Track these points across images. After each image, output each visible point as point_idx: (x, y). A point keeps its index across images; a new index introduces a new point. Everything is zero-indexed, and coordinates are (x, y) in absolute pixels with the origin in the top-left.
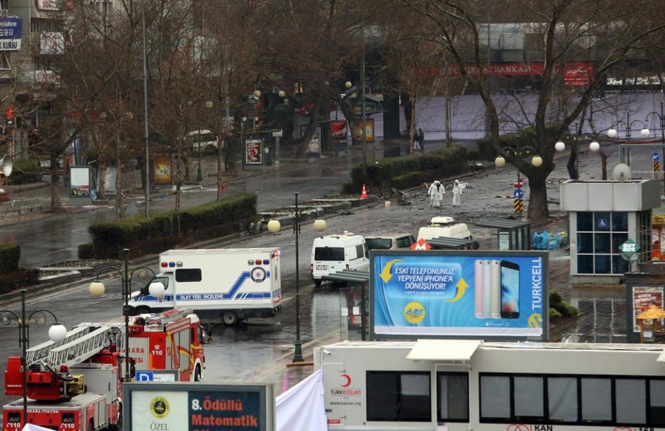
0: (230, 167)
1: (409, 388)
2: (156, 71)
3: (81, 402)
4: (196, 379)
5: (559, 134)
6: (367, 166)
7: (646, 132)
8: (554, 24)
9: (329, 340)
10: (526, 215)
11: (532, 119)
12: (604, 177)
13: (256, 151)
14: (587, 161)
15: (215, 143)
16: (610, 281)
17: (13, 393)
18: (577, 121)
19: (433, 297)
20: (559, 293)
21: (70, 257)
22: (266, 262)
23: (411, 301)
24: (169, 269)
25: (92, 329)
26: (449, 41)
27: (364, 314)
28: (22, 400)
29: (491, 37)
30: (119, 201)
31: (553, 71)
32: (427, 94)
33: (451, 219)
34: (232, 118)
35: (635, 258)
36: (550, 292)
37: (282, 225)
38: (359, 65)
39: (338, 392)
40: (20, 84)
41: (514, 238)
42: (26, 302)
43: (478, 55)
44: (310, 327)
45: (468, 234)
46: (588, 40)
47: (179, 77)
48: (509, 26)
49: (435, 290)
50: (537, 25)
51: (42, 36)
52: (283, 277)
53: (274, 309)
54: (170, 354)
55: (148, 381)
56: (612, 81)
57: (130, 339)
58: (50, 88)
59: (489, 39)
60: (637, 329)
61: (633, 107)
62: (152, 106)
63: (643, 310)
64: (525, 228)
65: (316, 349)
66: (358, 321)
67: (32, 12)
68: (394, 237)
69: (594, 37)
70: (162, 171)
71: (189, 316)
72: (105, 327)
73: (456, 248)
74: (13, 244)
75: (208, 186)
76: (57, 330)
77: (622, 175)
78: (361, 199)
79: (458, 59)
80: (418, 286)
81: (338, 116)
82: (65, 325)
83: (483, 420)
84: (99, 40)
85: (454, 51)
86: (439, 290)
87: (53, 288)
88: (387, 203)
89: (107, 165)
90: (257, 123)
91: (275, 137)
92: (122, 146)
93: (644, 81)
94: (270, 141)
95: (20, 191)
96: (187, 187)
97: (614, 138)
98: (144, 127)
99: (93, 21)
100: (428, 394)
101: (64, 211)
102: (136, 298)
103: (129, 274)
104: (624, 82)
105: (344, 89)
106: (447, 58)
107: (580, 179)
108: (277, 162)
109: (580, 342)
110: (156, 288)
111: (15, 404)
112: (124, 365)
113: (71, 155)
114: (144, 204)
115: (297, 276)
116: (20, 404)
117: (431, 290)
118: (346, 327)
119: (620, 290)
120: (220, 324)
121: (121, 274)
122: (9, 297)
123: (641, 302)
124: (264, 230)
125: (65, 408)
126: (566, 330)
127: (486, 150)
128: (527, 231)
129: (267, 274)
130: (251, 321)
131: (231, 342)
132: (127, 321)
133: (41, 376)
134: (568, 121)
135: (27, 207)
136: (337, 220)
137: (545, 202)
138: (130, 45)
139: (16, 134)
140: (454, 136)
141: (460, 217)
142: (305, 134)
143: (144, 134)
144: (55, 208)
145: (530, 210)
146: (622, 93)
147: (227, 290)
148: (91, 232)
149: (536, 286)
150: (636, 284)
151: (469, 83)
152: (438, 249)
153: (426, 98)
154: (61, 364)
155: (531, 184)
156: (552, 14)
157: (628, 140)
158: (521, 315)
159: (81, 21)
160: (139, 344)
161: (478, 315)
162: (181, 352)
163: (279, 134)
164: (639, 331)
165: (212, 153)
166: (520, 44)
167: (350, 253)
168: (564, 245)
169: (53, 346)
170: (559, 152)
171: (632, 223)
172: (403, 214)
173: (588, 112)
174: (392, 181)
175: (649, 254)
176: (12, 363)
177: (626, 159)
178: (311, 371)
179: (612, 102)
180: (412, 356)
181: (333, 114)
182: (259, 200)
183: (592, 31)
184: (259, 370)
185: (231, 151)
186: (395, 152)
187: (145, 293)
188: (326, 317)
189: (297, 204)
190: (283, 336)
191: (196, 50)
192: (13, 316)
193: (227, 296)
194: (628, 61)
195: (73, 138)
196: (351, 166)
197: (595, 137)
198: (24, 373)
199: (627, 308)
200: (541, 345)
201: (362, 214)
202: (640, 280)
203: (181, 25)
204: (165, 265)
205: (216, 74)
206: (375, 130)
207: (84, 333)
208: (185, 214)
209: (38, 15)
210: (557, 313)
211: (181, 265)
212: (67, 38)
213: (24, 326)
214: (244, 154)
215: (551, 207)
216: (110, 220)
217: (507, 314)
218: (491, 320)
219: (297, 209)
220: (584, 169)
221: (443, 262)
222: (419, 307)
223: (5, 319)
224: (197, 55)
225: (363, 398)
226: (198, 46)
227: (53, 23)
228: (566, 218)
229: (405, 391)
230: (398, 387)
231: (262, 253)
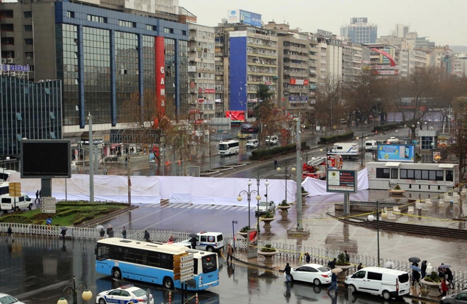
0: (348, 127)
2: (334, 107)
3: (318, 172)
5: (418, 120)
6: (377, 127)
7: (437, 120)
8: (417, 98)
9: (369, 162)
10: (411, 137)
11: (412, 117)
12: (428, 129)
14: (424, 126)
15: (346, 122)
16: (429, 151)
17: (304, 170)
18: (422, 118)
19: (391, 153)
20: (418, 153)
21: (316, 144)
22: (356, 146)
23: (386, 154)
24: (336, 147)
26: (395, 101)
27: (376, 156)
29: (404, 100)
30: (326, 134)
31: (417, 108)
34: (349, 117)
35: (434, 146)
36: (416, 152)
37: (359, 138)
38: (376, 106)
39: (370, 172)
40: (307, 110)
41: (408, 141)
42: (307, 153)
43: (401, 104)
44: (365, 159)
45: (398, 141)
46: (425, 101)
47: (338, 108)
48: (408, 98)
50: (414, 98)
51: (311, 100)
52: (359, 149)
53: (357, 155)
54: (336, 164)
55: (331, 169)
56: (430, 110)
57: (328, 160)
58: (313, 110)
60: (434, 160)
61: (434, 115)
62: (333, 114)
63: (435, 157)
65: (366, 163)
66: (375, 158)
68: (382, 141)
70: (335, 127)
71: (340, 156)
72: (323, 158)
73: (396, 143)
74: (304, 141)
75: (344, 130)
76: (313, 158)
77: (432, 129)
78: (376, 133)
79: (397, 105)
80: (387, 151)
82: (315, 157)
83: (401, 178)
84: (323, 101)
85: (396, 103)
87: (312, 150)
88: (381, 134)
89: (324, 126)
90: (354, 118)
92: (327, 122)
93: (436, 110)
95: (306, 131)
96: (340, 130)
97: (430, 121)
98: (331, 118)
99: (322, 97)
100: (389, 173)
101: (315, 135)
102: (329, 152)
103: (328, 147)
104: (432, 110)
105: (372, 111)
106: (394, 105)
107: (422, 130)
109: (422, 163)
110: (333, 150)
111: (305, 172)
112: (326, 166)
113: (316, 124)
114: (331, 134)
115: (362, 149)
118: (372, 159)
119: (431, 153)
120: (346, 158)
121: (326, 147)
122: (304, 152)
123: (435, 155)
124: (355, 139)
125: (315, 173)
126: (419, 161)
127: (403, 124)
128: (411, 140)
129: (356, 148)
130: (352, 157)
131: (348, 162)
132: (327, 157)
133: (310, 167)
134: (420, 118)
135: (308, 134)
136: (370, 137)
137: (415, 134)
138: (329, 102)
139: (306, 120)
140: (396, 120)
141: (396, 137)
142: (364, 120)
143: (331, 120)
144: (313, 134)
146: (432, 112)
147: (347, 151)
148: (320, 139)
149: (413, 151)
151: (399, 110)
152: (392, 143)
153: (390, 113)
154: (314, 165)
155: (412, 131)
156: (417, 96)
157: (433, 122)
158: (409, 157)
159: (319, 97)
160: (330, 161)
162: (338, 163)
163: (359, 120)
165: (345, 124)
166: (410, 102)
167: (373, 144)
168: (419, 143)
169: (312, 161)
170: (418, 124)
171: (434, 139)
172: (385, 136)
173: (425, 116)
174: (382, 130)
175: (437, 145)
176: (304, 165)
177: (432, 126)
178: (365, 168)
179: (430, 114)
180: (386, 165)
181: (370, 116)
182: (354, 133)
183: (425, 99)
184: (354, 167)
185: (349, 123)
186: (383, 124)
187: (331, 151)
190: (359, 160)
192: (305, 155)
193: (348, 152)
194: (433, 105)
195: (317, 120)
196: (374, 126)
197: (426, 121)
198: (307, 167)
199: (432, 156)
200: (413, 163)
201: (375, 136)
202: (435, 150)
203: (339, 98)
205: (346, 108)
206: (379, 119)
207: (319, 159)
208: (339, 136)
209: (310, 96)
210: (417, 157)
211: (338, 146)
212: (316, 101)
213: (307, 157)
214: (351, 124)
215: (416, 135)
216: (324, 137)
217: (406, 157)
218: (403, 158)
219: (362, 135)
220: (423, 128)
221: (393, 146)
222: (388, 155)
224: (342, 104)
225: (376, 173)
226: (343, 102)
227: (313, 98)
228: (419, 138)
229: (384, 172)
230: (383, 171)
231: (355, 144)
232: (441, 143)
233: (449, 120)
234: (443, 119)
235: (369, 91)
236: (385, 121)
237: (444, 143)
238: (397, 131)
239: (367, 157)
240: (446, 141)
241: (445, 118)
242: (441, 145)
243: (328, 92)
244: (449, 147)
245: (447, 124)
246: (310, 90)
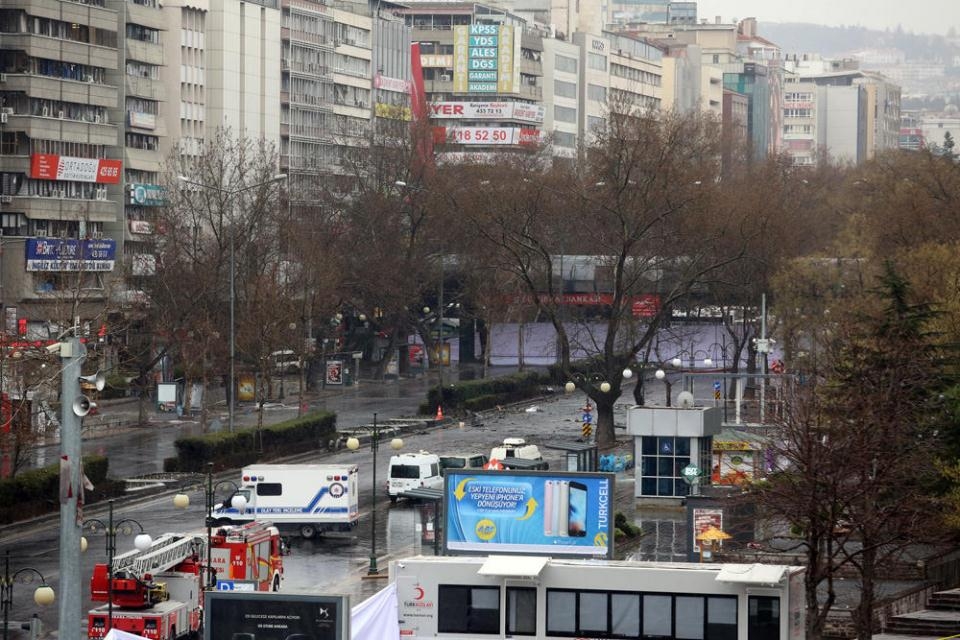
0: (312, 387)
1: (480, 601)
2: (242, 292)
3: (164, 608)
4: (275, 590)
5: (626, 360)
6: (443, 389)
7: (708, 362)
8: (624, 257)
9: (404, 554)
10: (593, 438)
11: (601, 347)
12: (669, 404)
13: (337, 372)
14: (653, 388)
15: (298, 364)
16: (673, 503)
17: (99, 599)
18: (644, 350)
19: (504, 515)
20: (624, 514)
21: (156, 469)
22: (344, 478)
23: (484, 518)
24: (250, 483)
25: (176, 539)
26: (524, 271)
27: (437, 530)
28: (107, 606)
29: (564, 268)
30: (204, 418)
31: (622, 302)
32: (501, 320)
33: (523, 441)
34: (314, 340)
35: (696, 481)
36: (616, 512)
37: (360, 443)
38: (437, 293)
39: (411, 604)
40: (113, 304)
41: (582, 460)
42: (114, 511)
43: (550, 284)
44: (385, 541)
45: (538, 455)
46: (655, 273)
47: (265, 300)
48: (581, 258)
49: (506, 508)
50: (607, 257)
51: (134, 258)
52: (361, 493)
53: (351, 524)
54: (250, 565)
55: (228, 590)
56: (677, 313)
57: (212, 549)
58: (141, 308)
59: (562, 270)
60: (697, 549)
61: (697, 337)
62: (237, 326)
63: (703, 531)
64: (593, 451)
65: (391, 563)
66: (431, 537)
67: (126, 235)
68: (467, 457)
69: (661, 271)
70: (246, 389)
71: (269, 529)
72: (189, 538)
73: (527, 468)
74: (101, 455)
75: (290, 404)
76: (143, 540)
77: (686, 402)
78: (437, 419)
79: (532, 288)
80: (490, 504)
81: (415, 339)
82: (150, 534)
83: (549, 634)
84: (188, 263)
85: (528, 281)
86: (511, 508)
87: (139, 499)
88: (462, 424)
89: (194, 382)
90: (338, 344)
91: (354, 359)
92: (208, 365)
93: (705, 312)
94: (350, 362)
95: (109, 405)
96: (270, 405)
97: (678, 367)
98: (230, 346)
99: (185, 244)
100: (497, 607)
101: (151, 425)
102: (219, 511)
103: (213, 486)
104: (688, 313)
105: (422, 314)
106: (521, 287)
107: (646, 405)
108: (356, 383)
109: (642, 560)
110: (238, 501)
111: (101, 611)
112: (205, 574)
113: (159, 372)
114: (228, 420)
115: (374, 493)
116: (105, 610)
117: (502, 508)
118: (420, 542)
119: (681, 512)
120: (298, 538)
121: (205, 486)
122: (96, 507)
123: (702, 524)
124: (343, 447)
125: (148, 615)
126: (628, 549)
127: (557, 376)
128: (594, 453)
129: (345, 490)
130: (328, 534)
131: (308, 555)
132: (210, 532)
133: (126, 584)
134: (636, 349)
135: (115, 421)
136: (414, 439)
137: (612, 427)
138: (218, 268)
139: (107, 351)
140: (527, 361)
141: (531, 440)
142: (384, 356)
143: (230, 354)
144: (142, 423)
145: (598, 433)
146: (686, 324)
147: (306, 505)
148: (176, 446)
149: (603, 506)
150: (698, 507)
151: (542, 311)
152: (510, 469)
153: (501, 324)
154: (146, 572)
155: (599, 410)
156: (622, 247)
157: (692, 369)
158: (588, 534)
159: (172, 245)
160: (221, 554)
161: (546, 533)
162: (261, 563)
163: (359, 356)
164: (699, 551)
165: (293, 372)
166: (591, 276)
167: (425, 471)
168: (630, 467)
169: (138, 555)
170: (626, 379)
171: (694, 448)
172: (477, 435)
173: (655, 341)
174: (467, 404)
175: (709, 478)
176: (99, 571)
177: (690, 388)
178: (386, 584)
179: (677, 333)
180: (483, 571)
181: (411, 338)
182: (338, 419)
183: (659, 265)
184: (335, 582)
185: (312, 371)
186: (470, 376)
187: (228, 505)
188: (402, 533)
189: (375, 423)
190: (359, 549)
191: (281, 274)
192: (101, 525)
193: (307, 510)
194: (692, 294)
195: (161, 356)
196: (427, 388)
197: (660, 366)
198: (110, 580)
199: (688, 529)
200: (606, 563)
201: (438, 434)
202: (700, 503)
203: (267, 251)
204: (246, 479)
205: (301, 296)
206: (451, 354)
207: (168, 543)
208: (267, 430)
209: (131, 238)
210: (621, 532)
211: (263, 479)
212: (158, 260)
213: (111, 535)
214: (325, 374)
215: (618, 431)
216: (195, 435)
217: (574, 533)
218: (558, 538)
219: (374, 428)
220: (650, 395)
221: (515, 481)
222: (491, 524)
223: (93, 528)
224: (282, 279)
225: (434, 611)
226: (283, 270)
227: (145, 246)
228: (632, 442)
229: (476, 605)
230: (469, 601)
231: (340, 470)
232: (725, 470)
233: (760, 363)
234: (737, 357)
235: (406, 221)
236: (482, 361)
237: (742, 467)
238: (532, 410)
239: (395, 532)
240: (746, 459)
241: (744, 354)
242: (729, 479)
243: (216, 219)
244: (763, 485)
245: (751, 381)
246: (128, 206)
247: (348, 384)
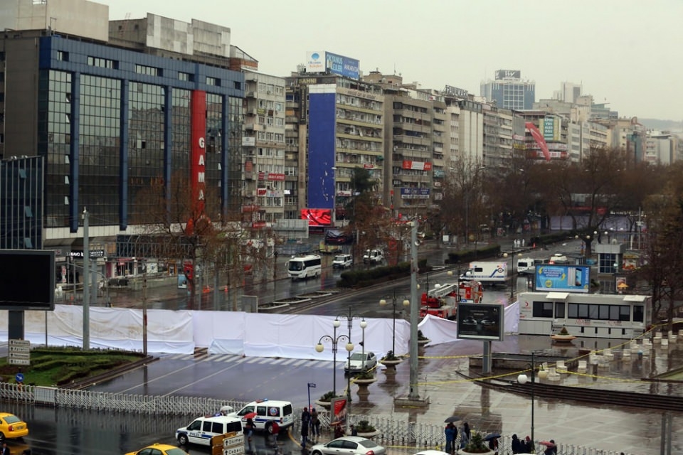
0: (493, 237)
1: (546, 307)
2: (470, 206)
3: (445, 308)
4: (480, 302)
5: (595, 228)
6: (535, 237)
7: (622, 229)
8: (594, 194)
9: (522, 291)
10: (584, 254)
11: (587, 224)
12: (609, 242)
14: (603, 237)
15: (488, 229)
16: (610, 275)
17: (423, 304)
18: (601, 225)
19: (555, 279)
20: (594, 279)
21: (442, 263)
23: (548, 280)
24: (472, 268)
25: (448, 286)
26: (562, 199)
27: (533, 284)
28: (426, 307)
30: (458, 247)
31: (594, 209)
33: (561, 255)
34: (494, 221)
35: (618, 268)
36: (591, 278)
37: (508, 255)
38: (533, 205)
39: (524, 308)
40: (428, 209)
41: (580, 261)
42: (428, 277)
43: (571, 203)
44: (516, 287)
45: (566, 259)
46: (605, 200)
47: (477, 208)
48: (581, 195)
49: (555, 277)
50: (589, 195)
51: (435, 194)
52: (508, 271)
54: (472, 294)
55: (465, 302)
56: (612, 213)
57: (460, 289)
58: (437, 210)
59: (574, 199)
60: (617, 290)
61: (618, 221)
62: (469, 217)
63: (619, 285)
65: (518, 294)
66: (531, 286)
67: (433, 187)
68: (543, 260)
70: (471, 237)
71: (478, 283)
72: (452, 285)
73: (563, 264)
74: (425, 258)
75: (486, 242)
76: (437, 286)
77: (614, 242)
78: (533, 247)
79: (565, 205)
80: (550, 275)
82: (440, 284)
83: (569, 318)
84: (453, 196)
85: (563, 202)
86: (557, 277)
87: (437, 273)
88: (541, 249)
89: (454, 235)
90: (501, 223)
91: (507, 228)
92: (459, 229)
93: (621, 213)
94: (505, 229)
95: (426, 242)
96: (479, 242)
97: (612, 231)
98: (466, 223)
99: (452, 190)
100: (552, 309)
101: (441, 249)
102: (462, 277)
103: (460, 269)
104: (615, 213)
105: (529, 213)
106: (561, 204)
107: (601, 243)
108: (507, 235)
109: (599, 294)
110: (468, 273)
111: (424, 308)
112: (458, 297)
113: (443, 231)
114: (465, 247)
115: (512, 271)
118: (527, 288)
119: (612, 278)
120: (488, 286)
121: (458, 269)
123: (619, 282)
124: (502, 257)
125: (440, 310)
126: (595, 291)
127: (573, 233)
128: (584, 259)
129: (503, 270)
130: (497, 285)
131: (491, 291)
132: (459, 283)
133: (432, 300)
134: (598, 225)
135: (429, 247)
136: (525, 254)
137: (590, 250)
138: (462, 198)
139: (426, 224)
140: (563, 228)
141: (564, 254)
142: (517, 226)
143: (466, 226)
144: (438, 248)
145: (586, 252)
146: (615, 217)
147: (490, 275)
148: (448, 256)
149: (587, 276)
150: (618, 277)
151: (568, 212)
152: (557, 264)
154: (439, 296)
155: (586, 244)
156: (594, 191)
157: (617, 231)
158: (582, 285)
159: (448, 190)
160: (463, 291)
161: (568, 285)
162: (476, 294)
163: (508, 226)
165: (487, 232)
166: (584, 201)
167: (529, 264)
168: (596, 263)
169: (436, 291)
170: (595, 235)
171: (617, 257)
172: (546, 253)
173: (604, 222)
174: (543, 242)
175: (622, 267)
176: (423, 296)
177: (616, 237)
178: (516, 301)
179: (612, 220)
180: (548, 297)
181: (525, 221)
182: (501, 247)
183: (605, 197)
184: (499, 300)
185: (493, 231)
186: (544, 233)
187: (465, 275)
190: (507, 290)
192: (424, 281)
193: (491, 277)
194: (617, 207)
195: (444, 226)
196: (530, 237)
197: (606, 231)
198: (427, 299)
199: (614, 284)
200: (587, 295)
201: (534, 252)
202: (619, 275)
203: (478, 192)
205: (489, 207)
206: (538, 226)
207: (446, 287)
208: (478, 251)
209: (435, 188)
210: (593, 285)
211: (476, 267)
212: (443, 195)
213: (427, 284)
214: (497, 233)
215: (592, 252)
216: (455, 252)
217: (577, 285)
218: (572, 287)
220: (603, 240)
221: (558, 268)
222: (550, 282)
223: (422, 282)
224: (483, 201)
225: (532, 310)
226: (484, 198)
227: (439, 190)
228: (597, 255)
229: (545, 308)
230: (543, 307)
231: (501, 264)
232: (627, 265)
233: (638, 229)
235: (523, 182)
236: (548, 228)
237: (632, 264)
238: (564, 244)
239: (520, 284)
240: (634, 261)
241: (634, 227)
242: (628, 268)
243: (462, 182)
244: (640, 270)
245: (636, 235)
246: (434, 178)
247: (504, 235)
